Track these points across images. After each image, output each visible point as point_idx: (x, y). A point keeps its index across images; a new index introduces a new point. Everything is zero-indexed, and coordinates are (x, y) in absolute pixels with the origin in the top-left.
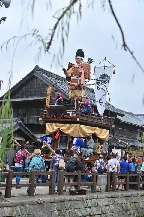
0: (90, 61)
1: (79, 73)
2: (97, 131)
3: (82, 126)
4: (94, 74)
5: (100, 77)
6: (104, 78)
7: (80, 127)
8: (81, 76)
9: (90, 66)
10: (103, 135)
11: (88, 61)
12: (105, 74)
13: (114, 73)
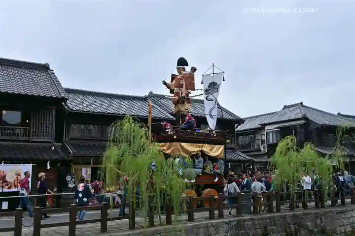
0: (194, 70)
1: (181, 84)
2: (206, 148)
3: (183, 144)
4: (202, 83)
5: (208, 86)
6: (213, 87)
7: (180, 145)
8: (182, 88)
9: (194, 75)
10: (215, 152)
11: (191, 70)
12: (214, 82)
13: (224, 80)
